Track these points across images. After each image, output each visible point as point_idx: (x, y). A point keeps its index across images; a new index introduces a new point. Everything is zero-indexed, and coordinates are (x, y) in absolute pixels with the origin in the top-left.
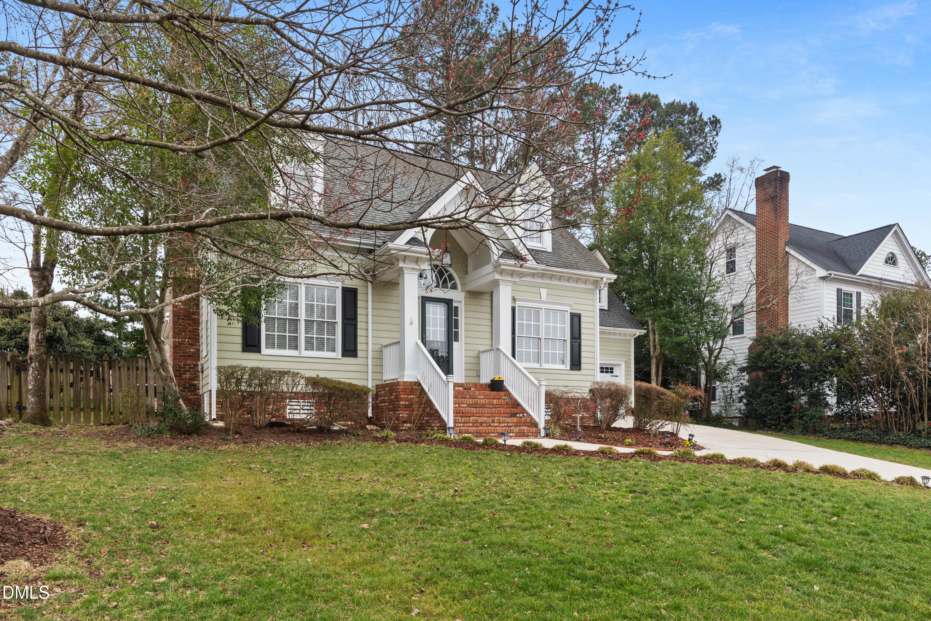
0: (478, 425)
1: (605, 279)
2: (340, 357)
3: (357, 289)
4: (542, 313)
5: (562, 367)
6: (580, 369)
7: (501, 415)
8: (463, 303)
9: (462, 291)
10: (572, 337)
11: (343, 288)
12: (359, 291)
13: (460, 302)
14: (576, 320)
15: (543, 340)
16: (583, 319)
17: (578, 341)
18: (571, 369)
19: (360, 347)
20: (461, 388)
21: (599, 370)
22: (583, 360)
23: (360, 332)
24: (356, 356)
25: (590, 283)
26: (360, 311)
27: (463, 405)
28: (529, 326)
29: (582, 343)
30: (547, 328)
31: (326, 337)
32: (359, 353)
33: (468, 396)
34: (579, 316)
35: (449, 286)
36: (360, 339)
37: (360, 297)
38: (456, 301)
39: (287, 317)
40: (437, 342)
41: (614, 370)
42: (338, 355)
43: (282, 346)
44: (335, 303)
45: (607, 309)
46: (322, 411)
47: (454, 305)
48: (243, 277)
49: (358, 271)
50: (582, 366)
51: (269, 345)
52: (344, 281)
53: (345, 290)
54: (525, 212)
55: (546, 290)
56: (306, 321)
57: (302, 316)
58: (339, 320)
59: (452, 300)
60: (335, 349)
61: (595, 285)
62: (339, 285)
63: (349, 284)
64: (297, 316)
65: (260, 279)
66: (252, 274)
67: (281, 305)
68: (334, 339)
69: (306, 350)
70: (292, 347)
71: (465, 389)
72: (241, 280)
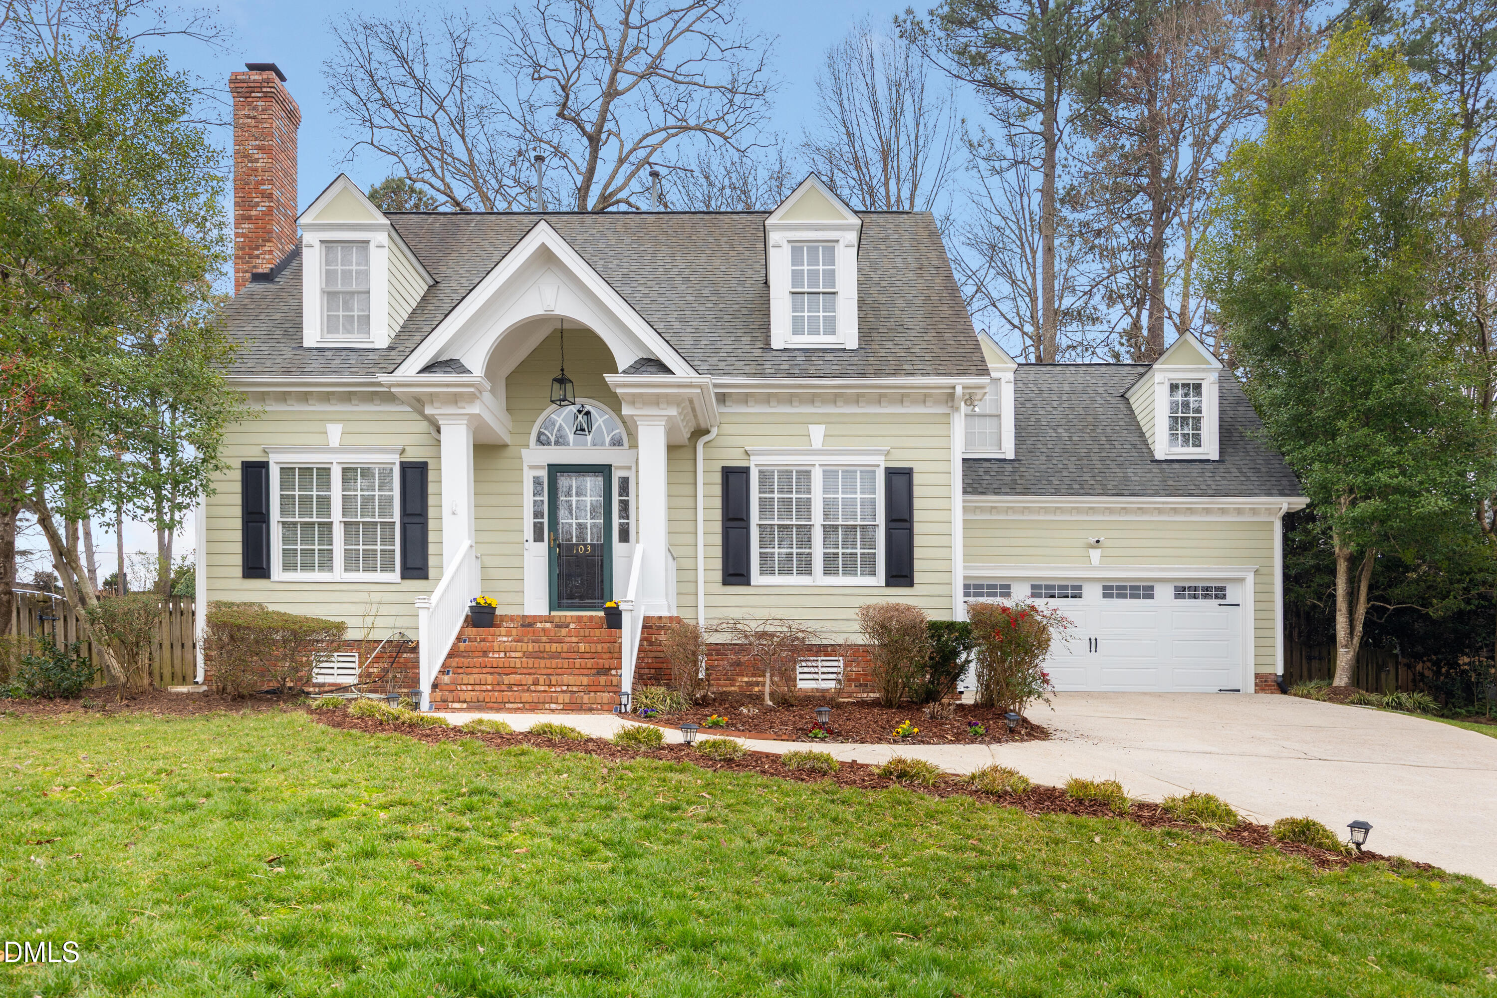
0: (504, 688)
2: (399, 580)
3: (426, 463)
4: (817, 476)
5: (870, 581)
6: (911, 585)
7: (576, 672)
8: (634, 469)
9: (630, 447)
10: (891, 518)
11: (402, 463)
12: (430, 467)
14: (900, 481)
15: (818, 529)
16: (917, 479)
17: (906, 525)
18: (888, 584)
19: (433, 560)
20: (548, 625)
22: (917, 565)
23: (432, 537)
24: (425, 577)
25: (936, 403)
26: (432, 502)
28: (785, 504)
29: (916, 531)
30: (829, 505)
31: (361, 547)
32: (432, 573)
33: (544, 639)
34: (908, 473)
35: (607, 440)
36: (432, 549)
37: (432, 476)
38: (618, 468)
39: (315, 519)
40: (585, 546)
41: (1229, 592)
42: (396, 576)
43: (307, 567)
44: (391, 490)
45: (1217, 458)
46: (371, 670)
47: (616, 475)
48: (243, 462)
49: (426, 431)
50: (917, 577)
51: (288, 566)
52: (403, 451)
53: (405, 467)
54: (796, 276)
55: (823, 427)
56: (346, 523)
57: (337, 515)
58: (397, 518)
59: (610, 466)
60: (388, 567)
61: (950, 404)
62: (396, 459)
63: (414, 455)
64: (329, 516)
65: (268, 462)
66: (254, 455)
67: (305, 501)
68: (393, 551)
69: (346, 570)
70: (322, 568)
71: (558, 626)
72: (240, 466)
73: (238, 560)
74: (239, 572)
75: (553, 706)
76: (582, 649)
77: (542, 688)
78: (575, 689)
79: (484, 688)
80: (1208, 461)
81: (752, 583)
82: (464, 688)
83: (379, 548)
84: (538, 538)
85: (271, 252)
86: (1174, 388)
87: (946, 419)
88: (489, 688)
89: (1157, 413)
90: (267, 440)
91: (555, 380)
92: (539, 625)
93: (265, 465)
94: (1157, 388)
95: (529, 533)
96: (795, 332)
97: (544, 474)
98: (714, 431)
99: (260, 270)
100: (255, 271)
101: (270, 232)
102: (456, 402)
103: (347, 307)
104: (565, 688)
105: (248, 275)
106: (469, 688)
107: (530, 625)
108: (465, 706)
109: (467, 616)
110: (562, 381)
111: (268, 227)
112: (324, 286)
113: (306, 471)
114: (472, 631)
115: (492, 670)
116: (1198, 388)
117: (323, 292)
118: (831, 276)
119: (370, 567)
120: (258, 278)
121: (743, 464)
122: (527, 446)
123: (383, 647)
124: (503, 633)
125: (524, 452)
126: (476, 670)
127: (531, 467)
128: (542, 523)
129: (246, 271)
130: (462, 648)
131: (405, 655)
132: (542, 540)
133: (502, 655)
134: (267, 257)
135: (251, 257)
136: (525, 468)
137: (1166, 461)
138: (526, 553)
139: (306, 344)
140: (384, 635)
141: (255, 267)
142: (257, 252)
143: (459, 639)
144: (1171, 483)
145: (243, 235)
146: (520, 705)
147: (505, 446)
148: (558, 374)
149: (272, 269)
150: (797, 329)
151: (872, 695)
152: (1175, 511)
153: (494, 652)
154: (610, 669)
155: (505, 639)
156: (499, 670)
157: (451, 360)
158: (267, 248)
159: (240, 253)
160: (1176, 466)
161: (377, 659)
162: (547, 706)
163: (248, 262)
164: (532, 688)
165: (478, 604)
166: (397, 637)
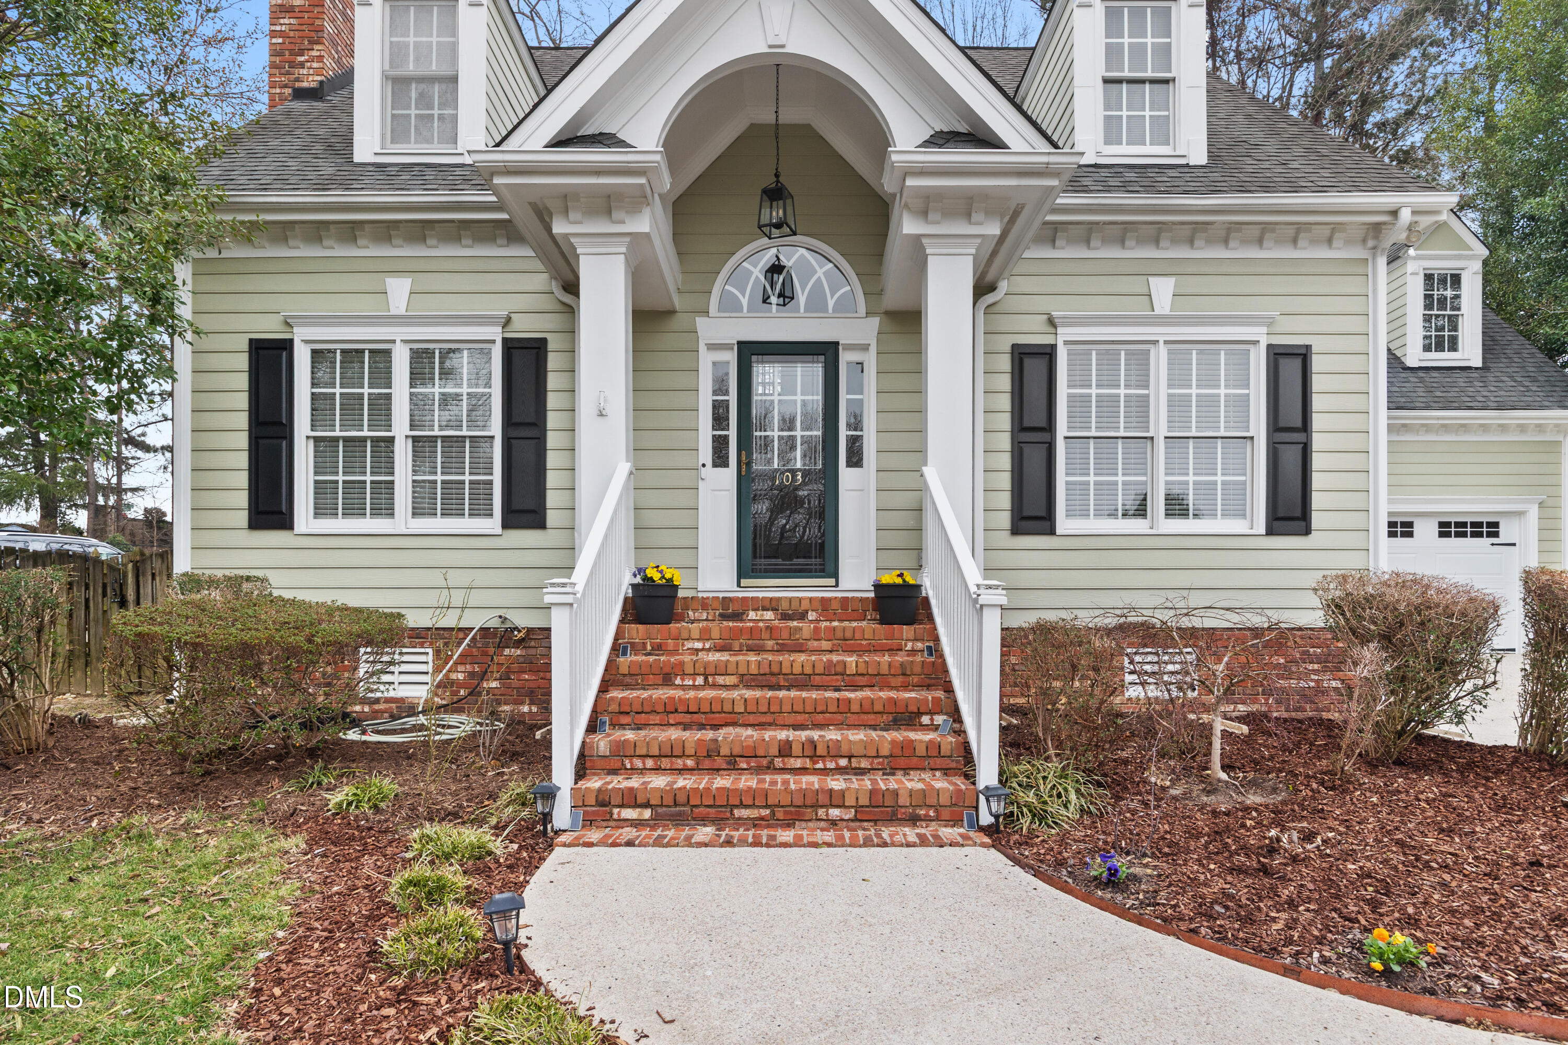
1: (1406, 215)
2: (499, 530)
3: (544, 341)
4: (1160, 359)
5: (1238, 526)
6: (1307, 531)
8: (873, 349)
9: (869, 314)
10: (1275, 426)
11: (505, 341)
12: (550, 347)
13: (865, 348)
14: (1291, 368)
15: (1161, 444)
16: (1317, 363)
17: (1300, 437)
18: (1271, 531)
19: (553, 499)
20: (769, 615)
21: (1384, 529)
22: (1317, 500)
23: (553, 459)
24: (541, 524)
25: (1349, 242)
26: (553, 400)
27: (720, 680)
28: (1108, 404)
29: (1316, 445)
30: (1177, 405)
31: (439, 478)
32: (552, 517)
33: (770, 644)
34: (1303, 355)
35: (831, 303)
36: (553, 479)
37: (553, 361)
38: (851, 347)
39: (366, 433)
40: (793, 472)
41: (1502, 530)
42: (493, 524)
43: (354, 510)
44: (488, 385)
45: (1480, 365)
46: (453, 676)
47: (845, 358)
48: (251, 341)
49: (547, 289)
50: (1317, 519)
51: (322, 509)
52: (508, 321)
53: (511, 347)
54: (1113, 54)
55: (1171, 281)
56: (415, 439)
57: (400, 427)
58: (496, 428)
59: (837, 343)
60: (481, 509)
61: (1371, 243)
62: (495, 333)
63: (524, 328)
64: (389, 427)
65: (291, 341)
66: (270, 329)
67: (352, 405)
68: (490, 483)
69: (414, 514)
70: (377, 512)
71: (785, 617)
72: (246, 347)
73: (242, 499)
74: (242, 518)
75: (835, 813)
76: (851, 669)
77: (798, 763)
78: (864, 764)
79: (679, 763)
80: (1470, 368)
81: (1058, 532)
82: (638, 763)
83: (467, 478)
84: (720, 460)
85: (320, 58)
86: (1429, 278)
87: (1361, 268)
88: (690, 763)
89: (1409, 309)
90: (292, 306)
91: (765, 192)
92: (752, 615)
93: (286, 346)
94: (1409, 279)
95: (706, 453)
96: (1107, 142)
97: (731, 357)
98: (1003, 286)
99: (305, 84)
100: (297, 85)
101: (321, 29)
102: (609, 212)
103: (424, 100)
104: (843, 762)
105: (288, 91)
106: (650, 763)
107: (737, 616)
108: (647, 814)
109: (626, 599)
110: (775, 194)
111: (318, 22)
112: (387, 67)
113: (352, 355)
114: (637, 632)
115: (687, 718)
116: (1456, 280)
117: (386, 77)
118: (1164, 53)
119: (452, 510)
120: (300, 94)
121: (1045, 340)
122: (706, 313)
123: (474, 638)
124: (696, 634)
125: (701, 323)
126: (656, 719)
127: (712, 347)
128: (726, 439)
129: (286, 86)
130: (624, 670)
131: (507, 652)
132: (725, 464)
133: (700, 681)
134: (315, 65)
135: (293, 65)
136: (702, 348)
137: (1420, 368)
138: (701, 484)
139: (357, 159)
140: (476, 620)
141: (297, 80)
142: (302, 59)
143: (617, 649)
144: (1439, 394)
145: (281, 34)
146: (765, 812)
147: (671, 312)
148: (769, 181)
149: (321, 82)
150: (1111, 134)
151: (1241, 707)
152: (1446, 428)
153: (684, 675)
154: (920, 714)
155: (699, 645)
156: (702, 718)
157: (601, 134)
158: (315, 53)
159: (278, 59)
160: (1435, 374)
161: (464, 658)
162: (821, 812)
163: (288, 73)
164: (778, 763)
165: (645, 578)
166: (494, 623)
